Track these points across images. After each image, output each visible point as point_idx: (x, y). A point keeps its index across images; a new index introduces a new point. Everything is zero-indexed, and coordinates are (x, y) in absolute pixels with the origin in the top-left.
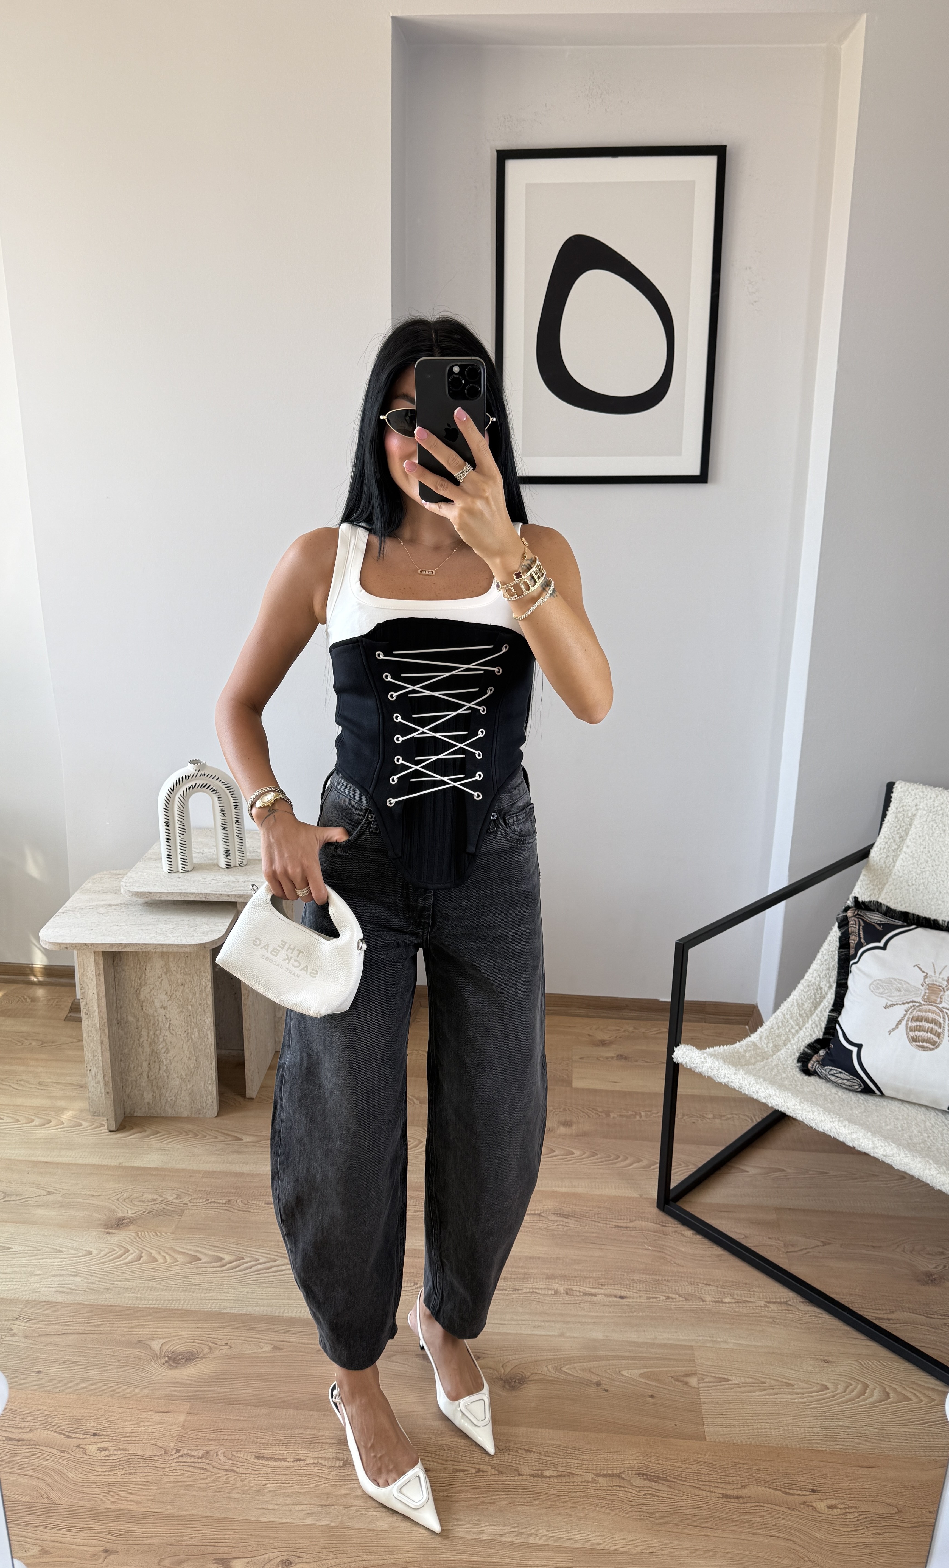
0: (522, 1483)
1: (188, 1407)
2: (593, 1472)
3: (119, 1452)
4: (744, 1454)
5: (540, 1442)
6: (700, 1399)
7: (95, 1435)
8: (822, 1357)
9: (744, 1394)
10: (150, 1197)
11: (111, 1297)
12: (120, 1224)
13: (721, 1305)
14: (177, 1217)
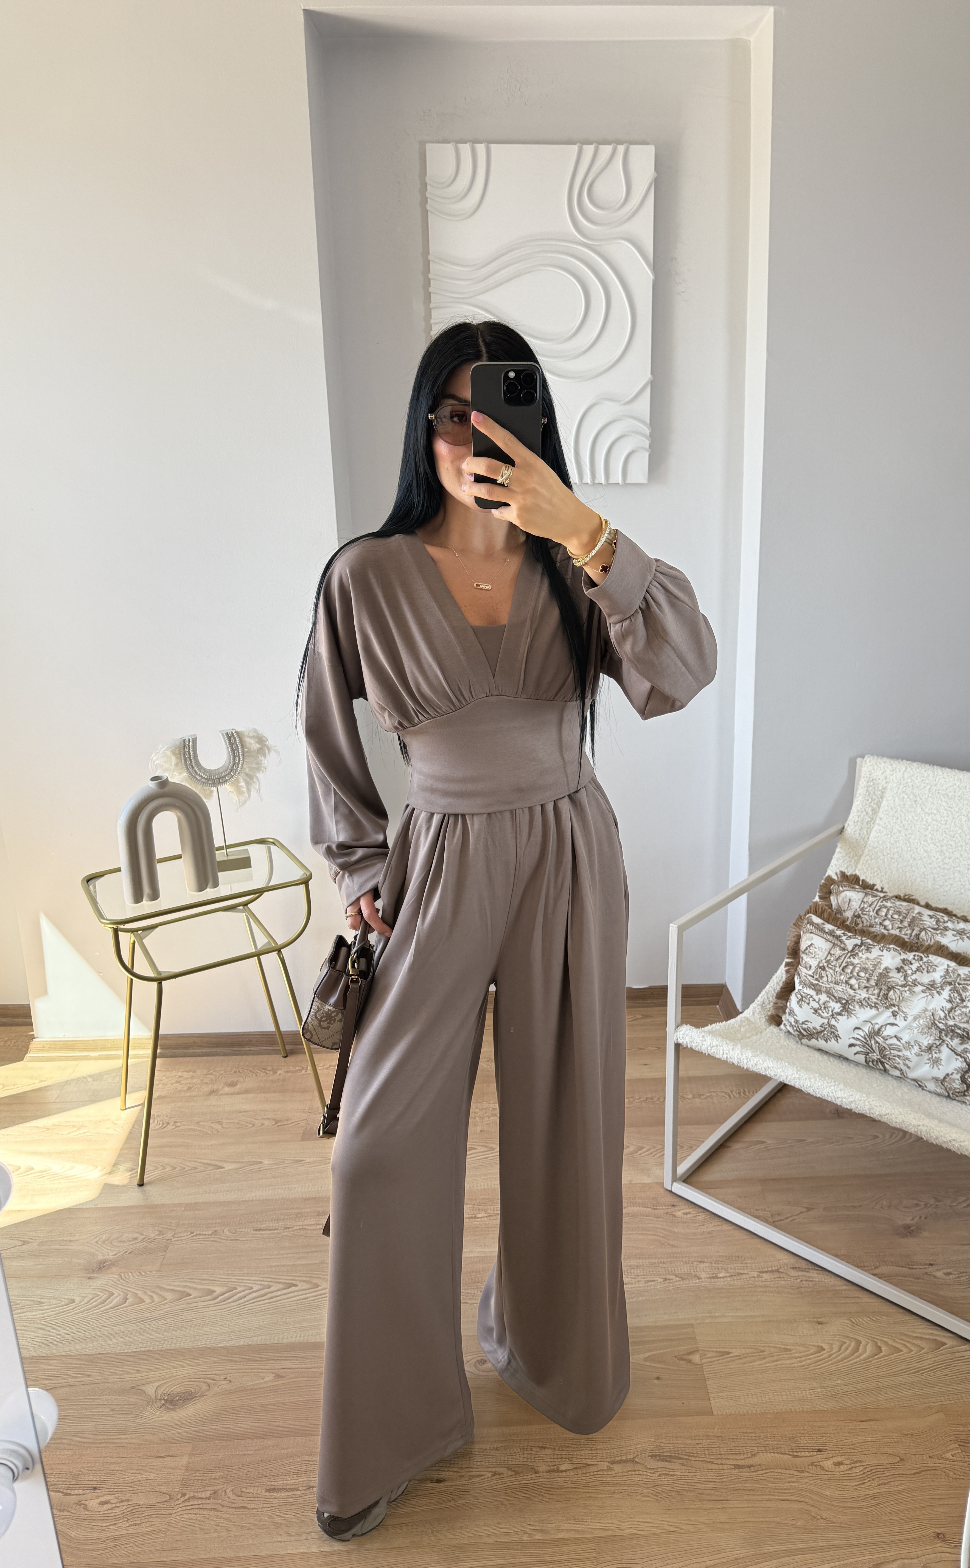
0: (539, 1480)
1: (190, 1449)
2: (607, 1460)
3: (122, 1504)
4: (751, 1423)
5: (552, 1437)
6: (704, 1375)
7: (95, 1489)
8: (815, 1320)
9: (746, 1365)
10: (130, 1236)
11: (99, 1345)
12: (102, 1267)
13: (716, 1280)
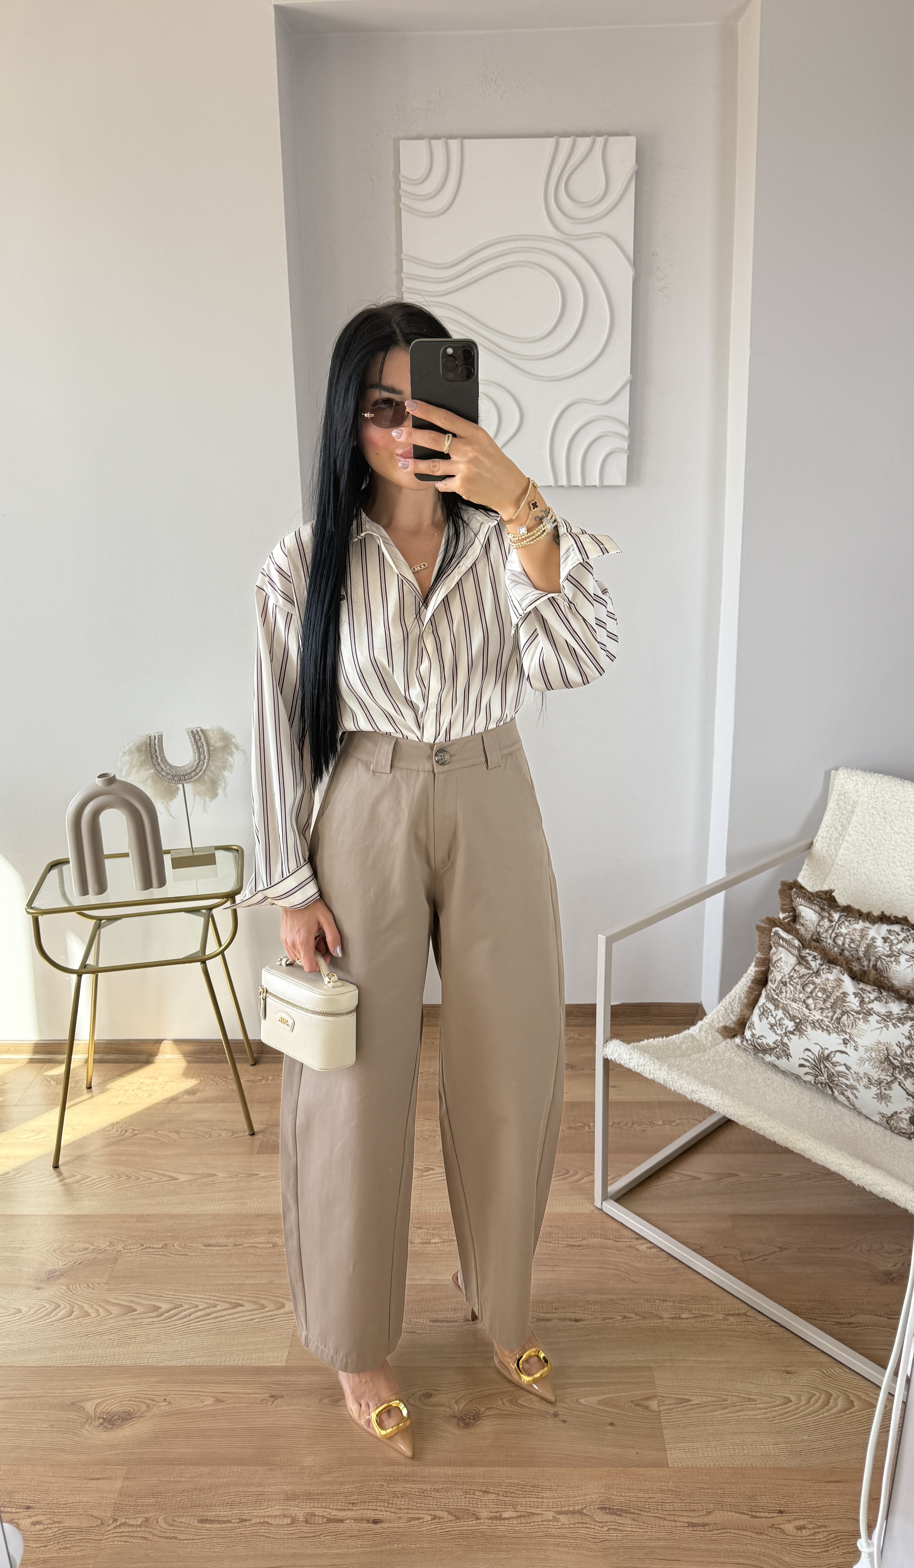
0: (481, 1527)
1: (125, 1472)
2: (554, 1510)
3: (54, 1526)
4: (708, 1478)
5: (497, 1481)
6: (661, 1423)
7: (28, 1508)
8: (783, 1369)
9: (707, 1414)
10: (82, 1246)
11: (42, 1357)
12: (51, 1277)
13: (679, 1321)
14: (110, 1266)
